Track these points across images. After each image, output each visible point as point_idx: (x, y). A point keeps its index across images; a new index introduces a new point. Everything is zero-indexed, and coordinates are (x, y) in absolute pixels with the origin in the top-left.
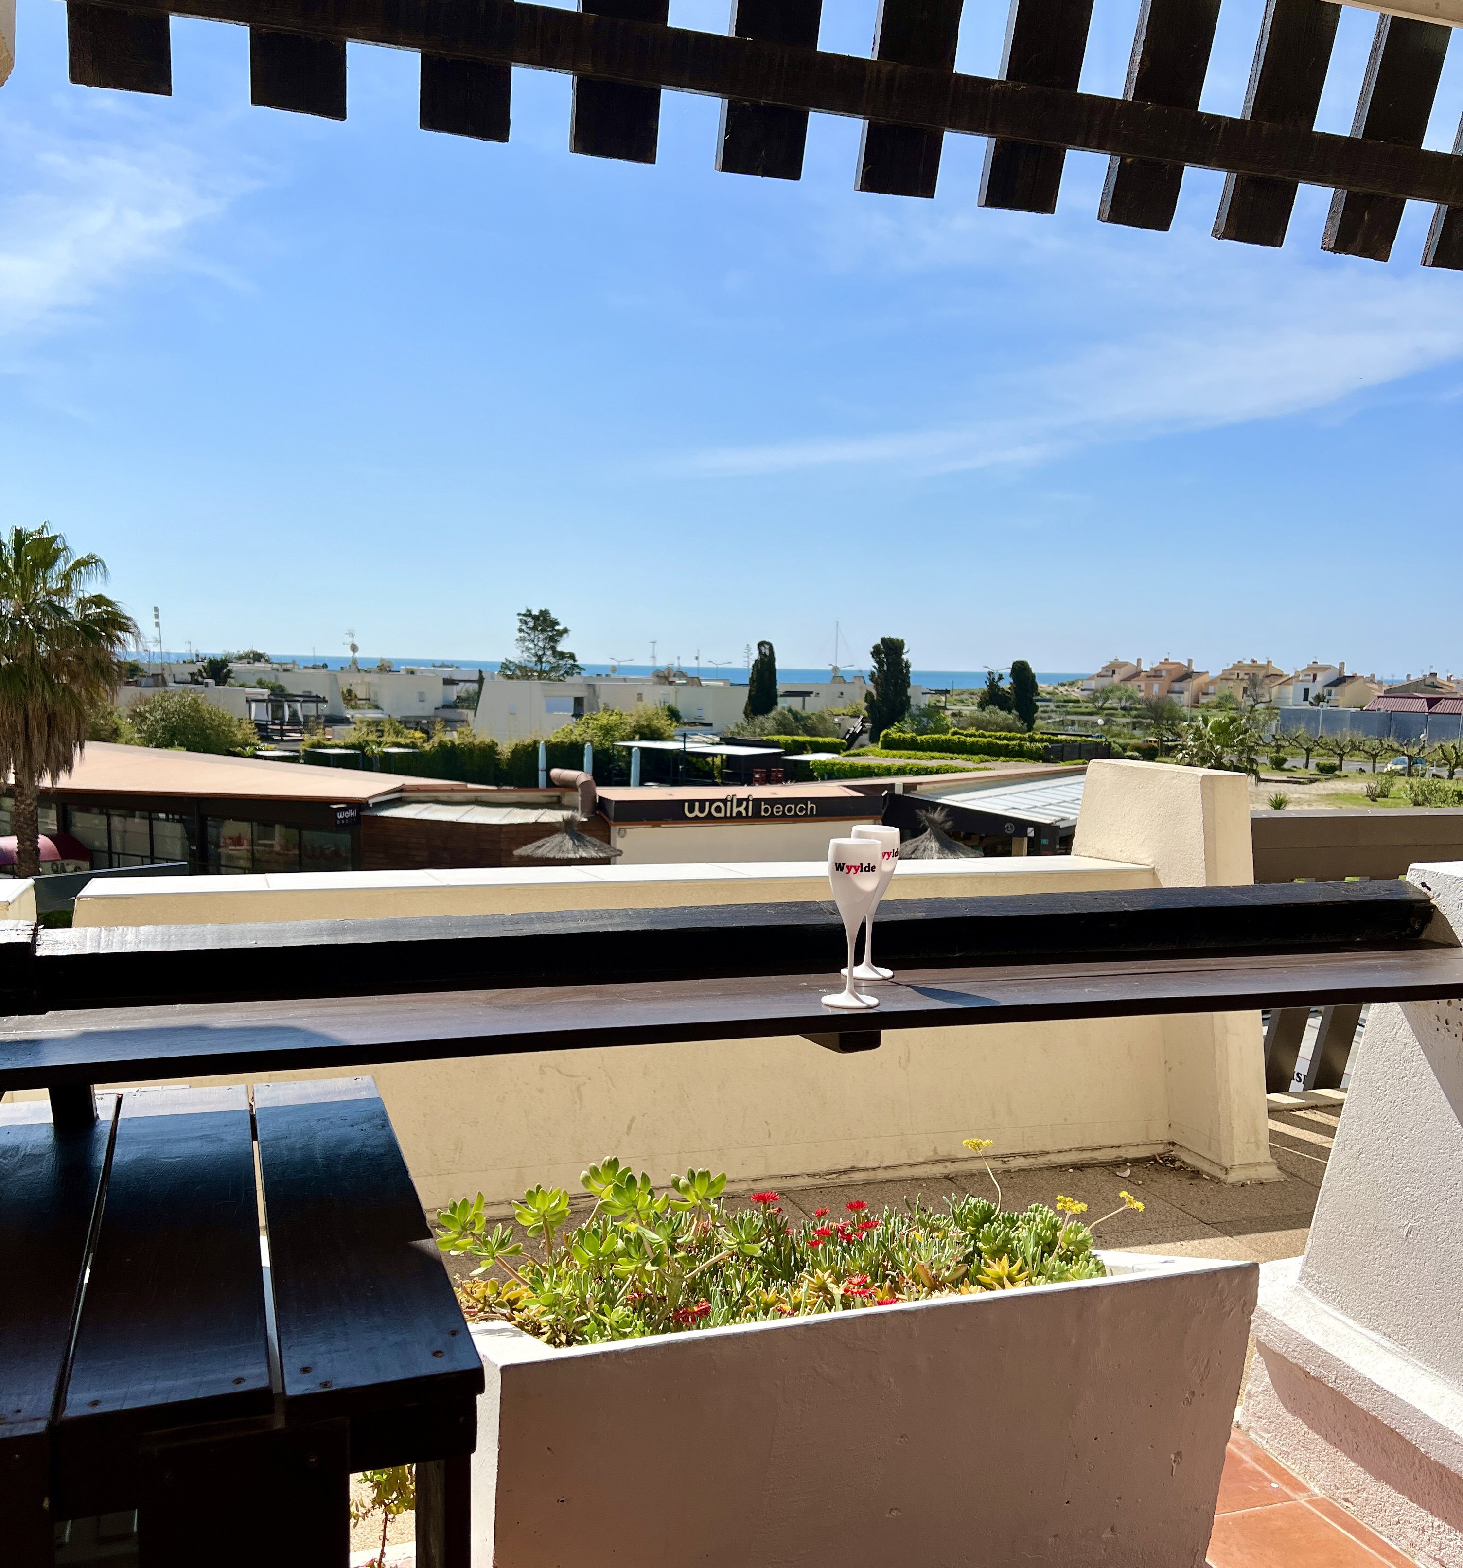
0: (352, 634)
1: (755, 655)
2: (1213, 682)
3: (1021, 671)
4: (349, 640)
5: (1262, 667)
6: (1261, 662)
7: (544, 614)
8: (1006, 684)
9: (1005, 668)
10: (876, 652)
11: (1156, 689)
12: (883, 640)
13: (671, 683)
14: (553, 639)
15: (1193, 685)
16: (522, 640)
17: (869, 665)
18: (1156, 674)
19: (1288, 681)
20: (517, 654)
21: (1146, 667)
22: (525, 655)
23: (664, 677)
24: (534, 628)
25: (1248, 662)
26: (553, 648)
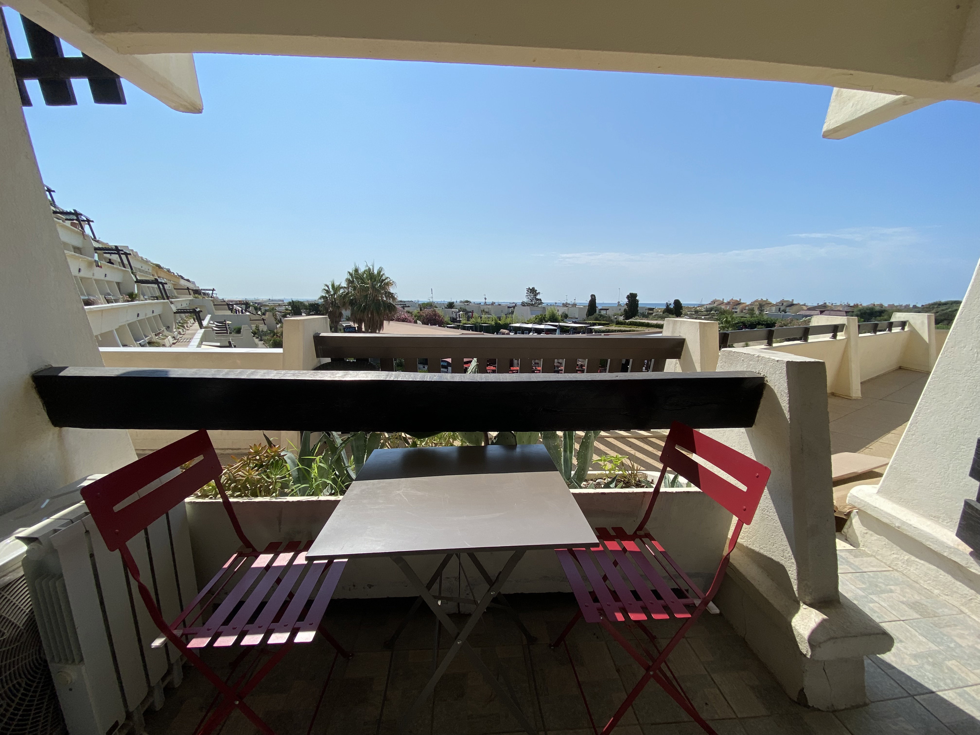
0: (485, 295)
1: (590, 298)
2: (747, 306)
3: (677, 303)
4: (484, 297)
5: (764, 301)
6: (764, 299)
7: (533, 288)
8: (672, 306)
9: (672, 302)
10: (628, 297)
11: (728, 307)
12: (630, 293)
13: (567, 307)
14: (536, 295)
15: (741, 306)
16: (527, 296)
17: (626, 301)
18: (728, 303)
19: (774, 305)
20: (525, 300)
21: (725, 301)
22: (528, 300)
23: (565, 305)
24: (530, 292)
25: (760, 299)
26: (535, 298)
